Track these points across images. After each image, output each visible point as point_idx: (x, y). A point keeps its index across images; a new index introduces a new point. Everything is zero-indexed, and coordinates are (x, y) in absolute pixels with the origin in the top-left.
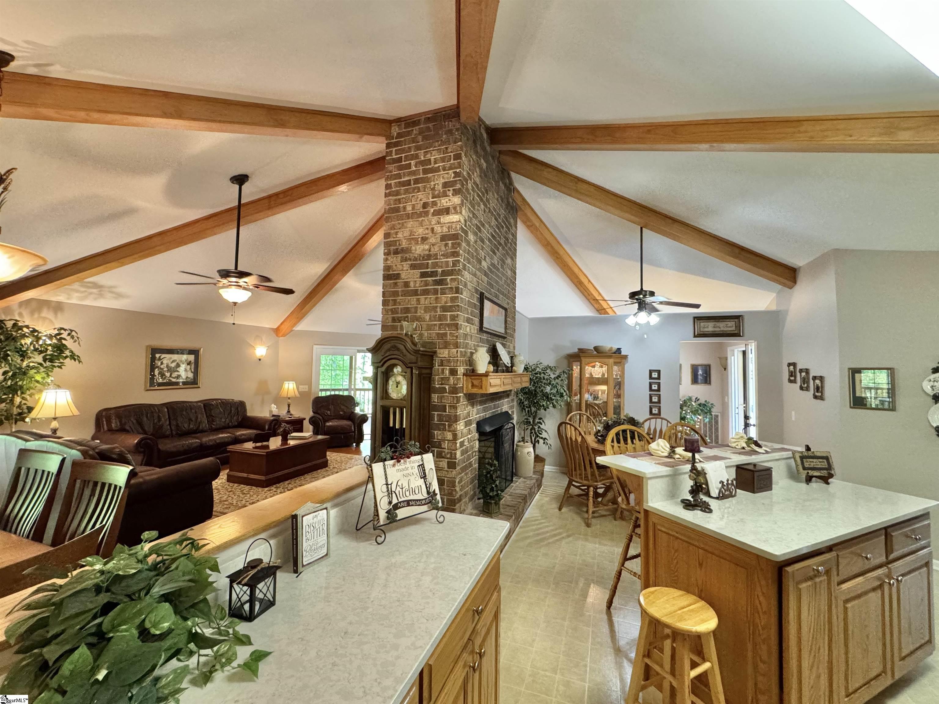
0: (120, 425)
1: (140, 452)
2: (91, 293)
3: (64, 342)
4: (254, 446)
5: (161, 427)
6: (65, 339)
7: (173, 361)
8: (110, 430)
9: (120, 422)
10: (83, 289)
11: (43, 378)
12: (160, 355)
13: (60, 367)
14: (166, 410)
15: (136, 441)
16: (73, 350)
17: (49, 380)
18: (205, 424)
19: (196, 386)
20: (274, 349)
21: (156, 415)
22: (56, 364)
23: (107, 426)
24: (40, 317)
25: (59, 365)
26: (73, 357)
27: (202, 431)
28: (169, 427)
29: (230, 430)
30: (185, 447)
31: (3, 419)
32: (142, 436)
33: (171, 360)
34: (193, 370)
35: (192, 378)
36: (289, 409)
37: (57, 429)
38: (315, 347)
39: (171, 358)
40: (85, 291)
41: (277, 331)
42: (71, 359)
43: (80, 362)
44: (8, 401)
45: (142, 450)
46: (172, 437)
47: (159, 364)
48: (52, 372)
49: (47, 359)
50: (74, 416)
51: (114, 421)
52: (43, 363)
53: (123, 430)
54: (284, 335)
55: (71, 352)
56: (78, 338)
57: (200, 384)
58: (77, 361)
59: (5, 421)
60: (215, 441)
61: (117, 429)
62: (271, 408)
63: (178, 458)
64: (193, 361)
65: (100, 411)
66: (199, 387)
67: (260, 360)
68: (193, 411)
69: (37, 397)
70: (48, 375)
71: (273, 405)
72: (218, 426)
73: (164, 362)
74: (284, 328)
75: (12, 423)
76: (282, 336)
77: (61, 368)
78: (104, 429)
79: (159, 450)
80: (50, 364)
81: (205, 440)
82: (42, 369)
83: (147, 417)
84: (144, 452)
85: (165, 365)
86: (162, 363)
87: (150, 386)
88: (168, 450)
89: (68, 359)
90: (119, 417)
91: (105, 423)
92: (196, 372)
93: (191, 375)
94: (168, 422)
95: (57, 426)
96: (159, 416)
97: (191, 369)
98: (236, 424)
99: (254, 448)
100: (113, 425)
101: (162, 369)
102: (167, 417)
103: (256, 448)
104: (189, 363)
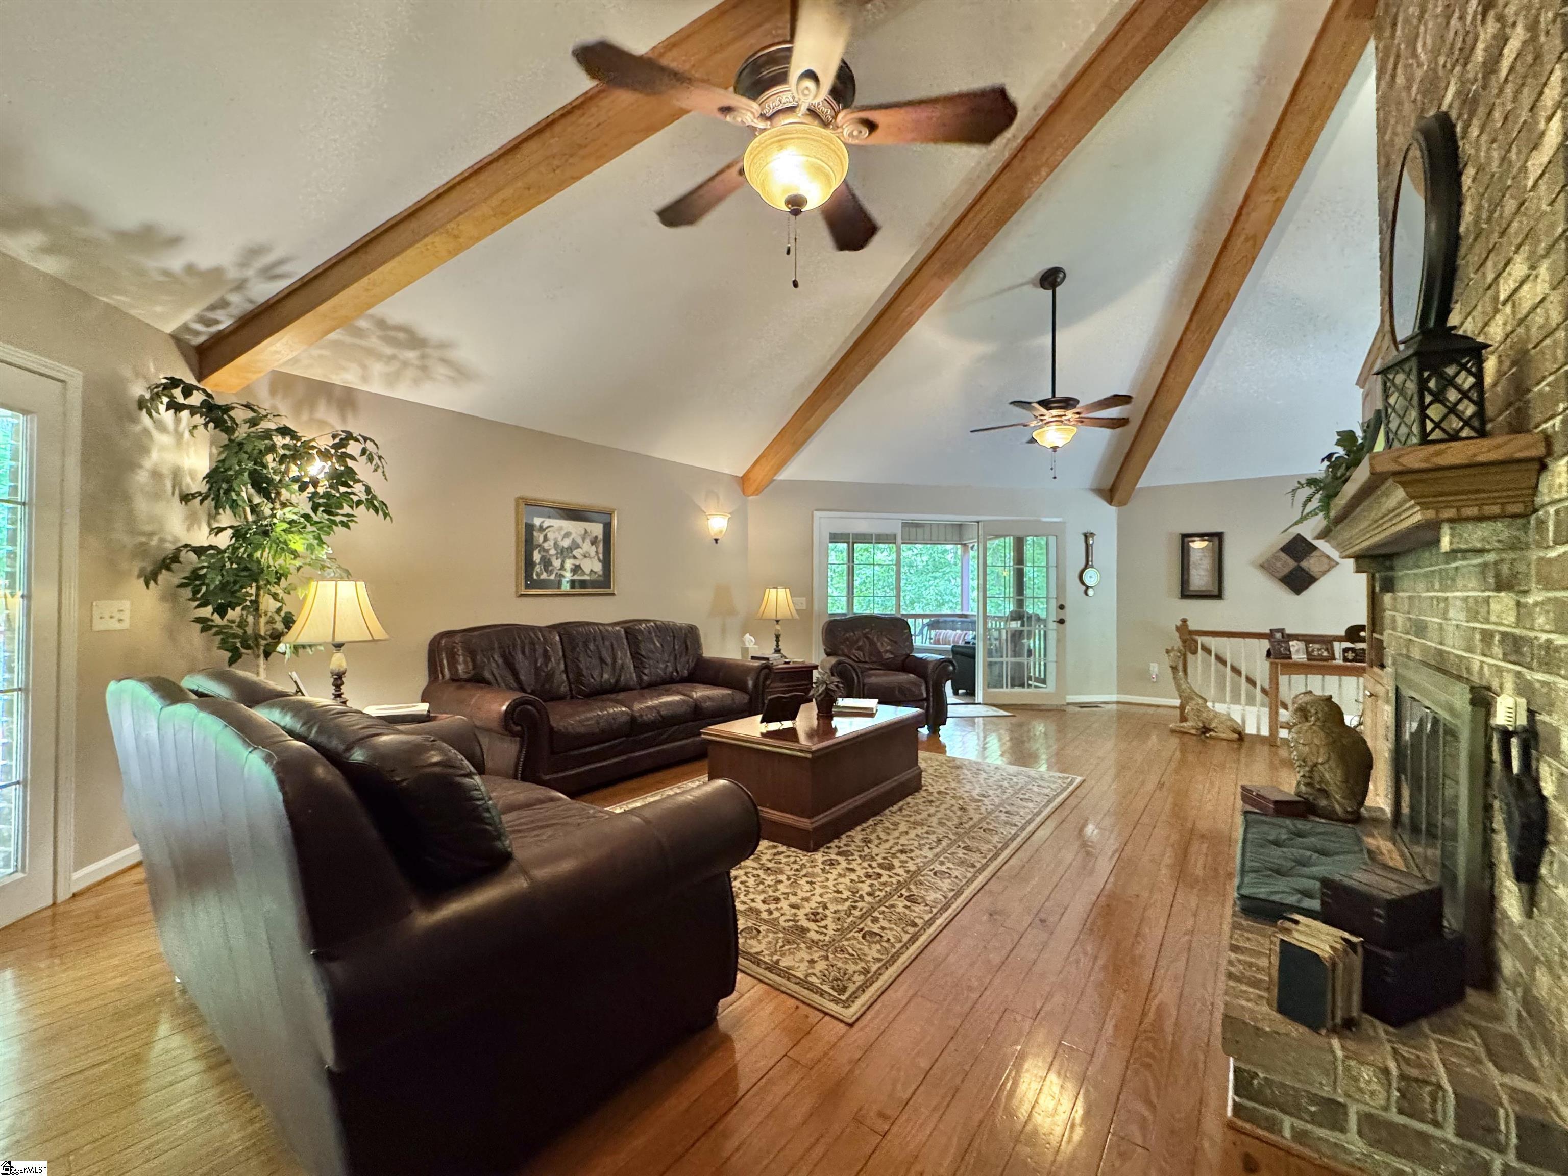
0: (474, 668)
1: (513, 734)
2: (405, 364)
3: (350, 463)
4: (764, 731)
5: (550, 676)
6: (352, 458)
7: (567, 535)
8: (455, 679)
9: (474, 660)
10: (389, 351)
11: (310, 547)
12: (542, 519)
13: (345, 525)
14: (558, 638)
15: (504, 708)
16: (370, 485)
17: (323, 553)
18: (630, 674)
19: (607, 590)
20: (739, 518)
21: (540, 651)
22: (338, 519)
23: (449, 670)
24: (312, 420)
25: (345, 519)
26: (372, 503)
27: (627, 689)
28: (564, 676)
29: (680, 687)
30: (603, 723)
31: (239, 645)
32: (518, 695)
33: (563, 533)
34: (601, 556)
35: (601, 573)
36: (778, 646)
37: (344, 673)
38: (817, 514)
39: (561, 529)
40: (393, 357)
41: (743, 482)
42: (368, 509)
43: (386, 515)
44: (248, 603)
45: (519, 728)
46: (572, 697)
47: (541, 539)
48: (329, 534)
49: (319, 505)
50: (374, 640)
51: (461, 659)
52: (312, 514)
53: (478, 680)
54: (757, 492)
55: (368, 490)
56: (380, 458)
57: (615, 588)
58: (381, 513)
59: (243, 650)
60: (659, 712)
61: (465, 676)
62: (743, 642)
63: (588, 750)
64: (601, 537)
65: (435, 637)
66: (613, 594)
67: (716, 540)
68: (607, 643)
69: (300, 593)
70: (321, 542)
71: (747, 635)
72: (654, 678)
73: (549, 536)
74: (759, 475)
75: (258, 656)
76: (752, 494)
77: (348, 527)
78: (443, 676)
79: (551, 729)
80: (326, 517)
81: (637, 707)
82: (310, 528)
83: (523, 653)
84: (521, 735)
85: (551, 543)
86: (546, 539)
87: (527, 587)
88: (570, 729)
89: (362, 507)
90: (471, 653)
91: (445, 662)
92: (607, 562)
93: (598, 567)
94: (562, 666)
95: (344, 665)
96: (546, 651)
97: (597, 552)
98: (686, 673)
99: (764, 735)
100: (461, 668)
101: (547, 551)
102: (561, 654)
103: (769, 735)
104: (594, 542)
